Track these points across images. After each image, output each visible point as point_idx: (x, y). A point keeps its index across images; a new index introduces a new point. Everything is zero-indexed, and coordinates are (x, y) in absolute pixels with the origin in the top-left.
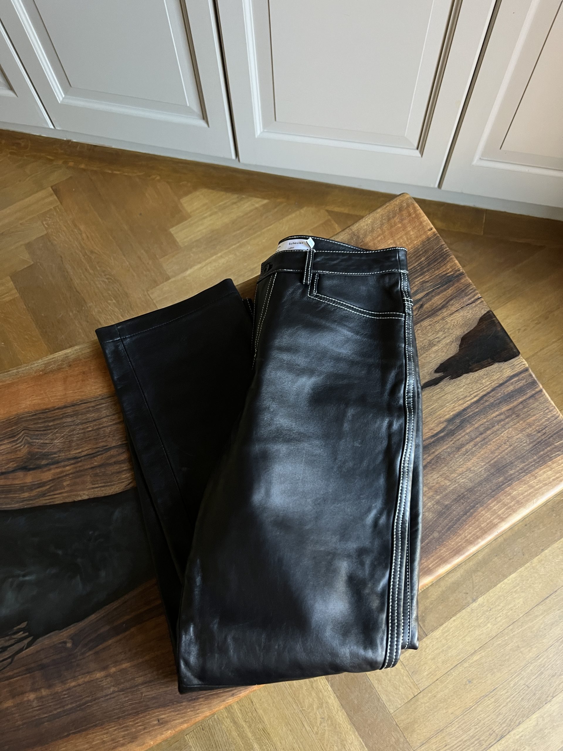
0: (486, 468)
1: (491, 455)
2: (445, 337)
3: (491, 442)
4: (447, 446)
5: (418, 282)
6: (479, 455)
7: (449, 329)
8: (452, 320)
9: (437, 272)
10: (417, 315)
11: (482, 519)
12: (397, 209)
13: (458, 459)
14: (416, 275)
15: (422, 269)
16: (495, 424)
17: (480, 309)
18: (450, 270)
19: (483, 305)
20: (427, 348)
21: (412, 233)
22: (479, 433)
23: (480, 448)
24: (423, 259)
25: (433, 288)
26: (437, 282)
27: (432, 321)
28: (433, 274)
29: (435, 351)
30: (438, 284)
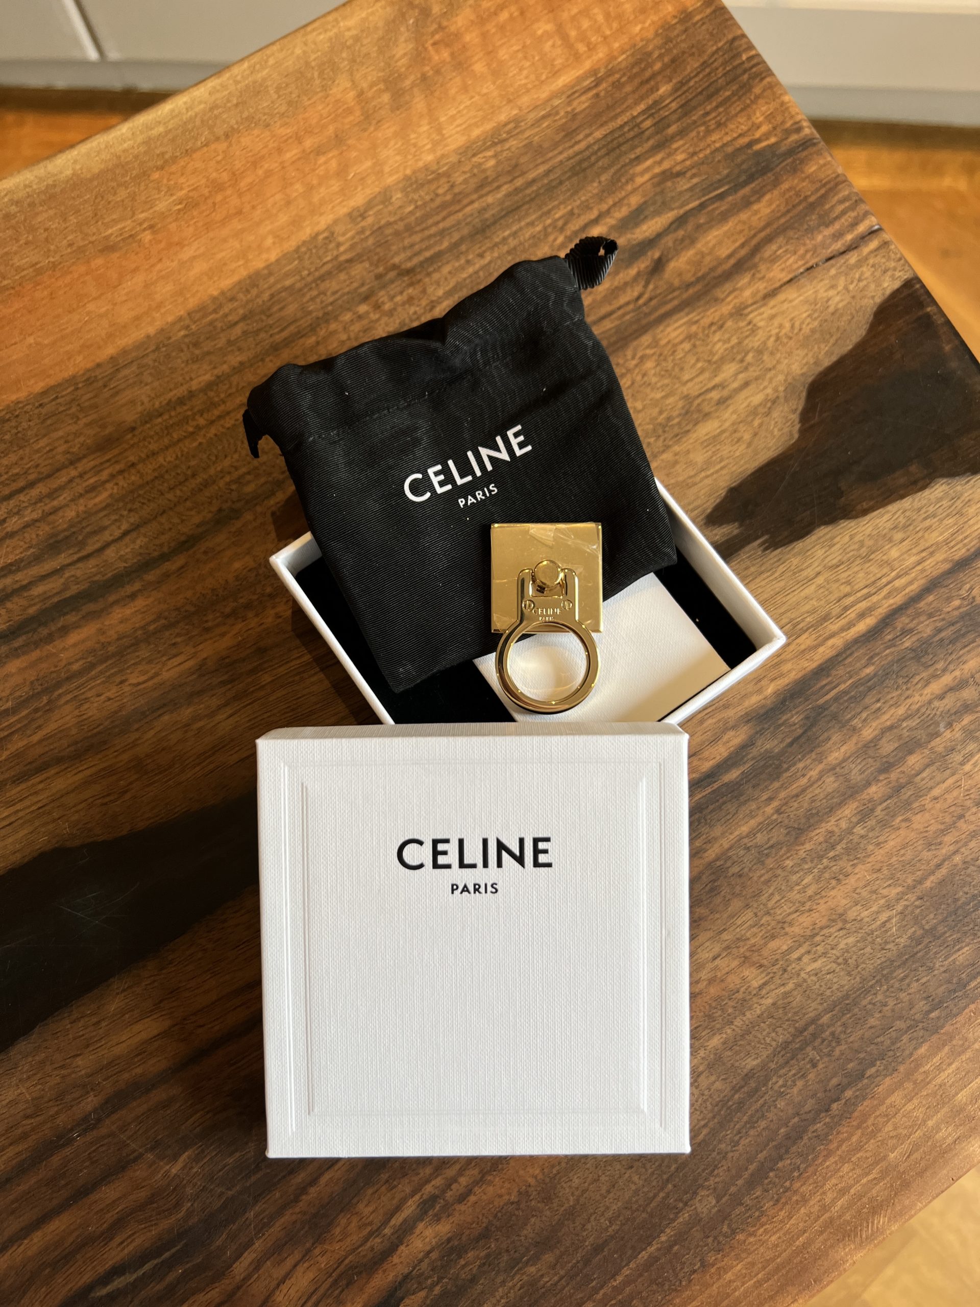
0: (906, 907)
1: (926, 855)
2: (746, 384)
3: (926, 801)
4: (753, 823)
5: (647, 177)
6: (880, 854)
7: (760, 352)
8: (772, 317)
9: (717, 139)
10: (641, 302)
11: (889, 1127)
13: (794, 878)
14: (638, 151)
15: (661, 125)
16: (937, 724)
17: (878, 274)
18: (764, 128)
19: (889, 259)
20: (676, 430)
22: (878, 764)
23: (884, 824)
24: (664, 89)
25: (704, 195)
26: (718, 173)
27: (697, 322)
28: (702, 145)
29: (707, 437)
30: (720, 183)
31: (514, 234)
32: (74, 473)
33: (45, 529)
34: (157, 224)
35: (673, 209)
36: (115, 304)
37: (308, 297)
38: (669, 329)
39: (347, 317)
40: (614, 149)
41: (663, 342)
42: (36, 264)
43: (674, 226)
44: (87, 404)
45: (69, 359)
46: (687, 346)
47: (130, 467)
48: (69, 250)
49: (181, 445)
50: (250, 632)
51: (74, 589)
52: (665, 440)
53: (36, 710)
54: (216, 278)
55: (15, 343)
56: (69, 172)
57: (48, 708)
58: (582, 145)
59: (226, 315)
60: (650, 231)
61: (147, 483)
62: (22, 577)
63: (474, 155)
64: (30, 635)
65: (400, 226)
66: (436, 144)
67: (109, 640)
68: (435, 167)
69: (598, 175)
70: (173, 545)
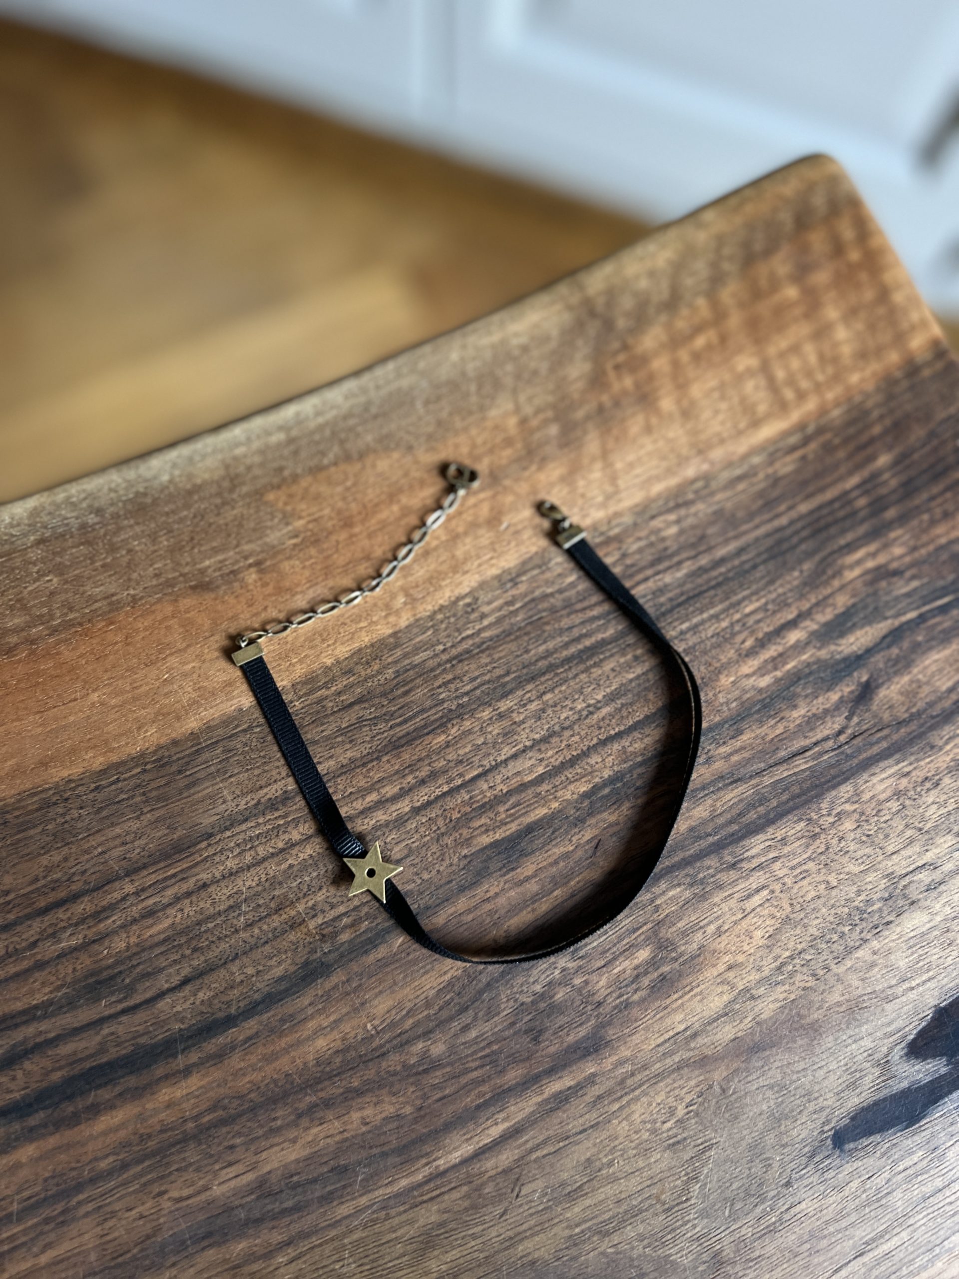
5: (857, 572)
10: (843, 738)
12: (786, 217)
14: (849, 537)
15: (878, 506)
20: (876, 919)
21: (841, 333)
24: (883, 460)
25: (924, 604)
26: (943, 578)
27: (908, 773)
28: (925, 538)
29: (912, 934)
30: (944, 591)
31: (694, 629)
32: (129, 888)
33: (85, 962)
34: (265, 560)
35: (886, 618)
36: (204, 661)
37: (440, 681)
38: (875, 780)
39: (486, 714)
40: (819, 531)
41: (866, 796)
42: (113, 595)
43: (888, 640)
44: (154, 794)
45: (139, 728)
46: (894, 805)
47: (200, 888)
48: (154, 582)
49: (266, 864)
50: (329, 1140)
51: (113, 1053)
52: (861, 932)
53: (47, 1221)
54: (330, 642)
55: (75, 700)
56: (165, 478)
57: (61, 1219)
58: (784, 521)
59: (339, 694)
60: (858, 644)
61: (219, 913)
62: (48, 1027)
63: (653, 517)
64: (50, 1111)
65: (557, 601)
66: (608, 497)
67: (149, 1131)
68: (604, 528)
69: (800, 562)
70: (242, 1004)
